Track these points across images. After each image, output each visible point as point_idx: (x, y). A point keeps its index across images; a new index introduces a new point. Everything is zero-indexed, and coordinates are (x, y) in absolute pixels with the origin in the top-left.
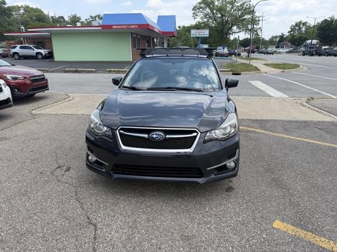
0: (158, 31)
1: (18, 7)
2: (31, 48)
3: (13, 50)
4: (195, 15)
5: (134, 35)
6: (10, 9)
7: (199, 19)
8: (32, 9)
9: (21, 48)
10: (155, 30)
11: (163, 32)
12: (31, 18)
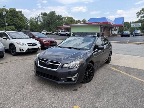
0: (113, 24)
1: (65, 17)
2: (64, 32)
3: (59, 32)
4: (137, 17)
5: (102, 26)
6: (63, 18)
7: (139, 18)
8: (70, 18)
9: (61, 31)
10: (112, 24)
11: (116, 25)
12: (69, 21)
